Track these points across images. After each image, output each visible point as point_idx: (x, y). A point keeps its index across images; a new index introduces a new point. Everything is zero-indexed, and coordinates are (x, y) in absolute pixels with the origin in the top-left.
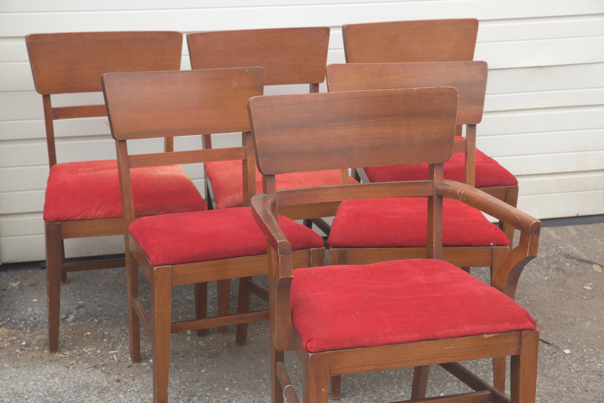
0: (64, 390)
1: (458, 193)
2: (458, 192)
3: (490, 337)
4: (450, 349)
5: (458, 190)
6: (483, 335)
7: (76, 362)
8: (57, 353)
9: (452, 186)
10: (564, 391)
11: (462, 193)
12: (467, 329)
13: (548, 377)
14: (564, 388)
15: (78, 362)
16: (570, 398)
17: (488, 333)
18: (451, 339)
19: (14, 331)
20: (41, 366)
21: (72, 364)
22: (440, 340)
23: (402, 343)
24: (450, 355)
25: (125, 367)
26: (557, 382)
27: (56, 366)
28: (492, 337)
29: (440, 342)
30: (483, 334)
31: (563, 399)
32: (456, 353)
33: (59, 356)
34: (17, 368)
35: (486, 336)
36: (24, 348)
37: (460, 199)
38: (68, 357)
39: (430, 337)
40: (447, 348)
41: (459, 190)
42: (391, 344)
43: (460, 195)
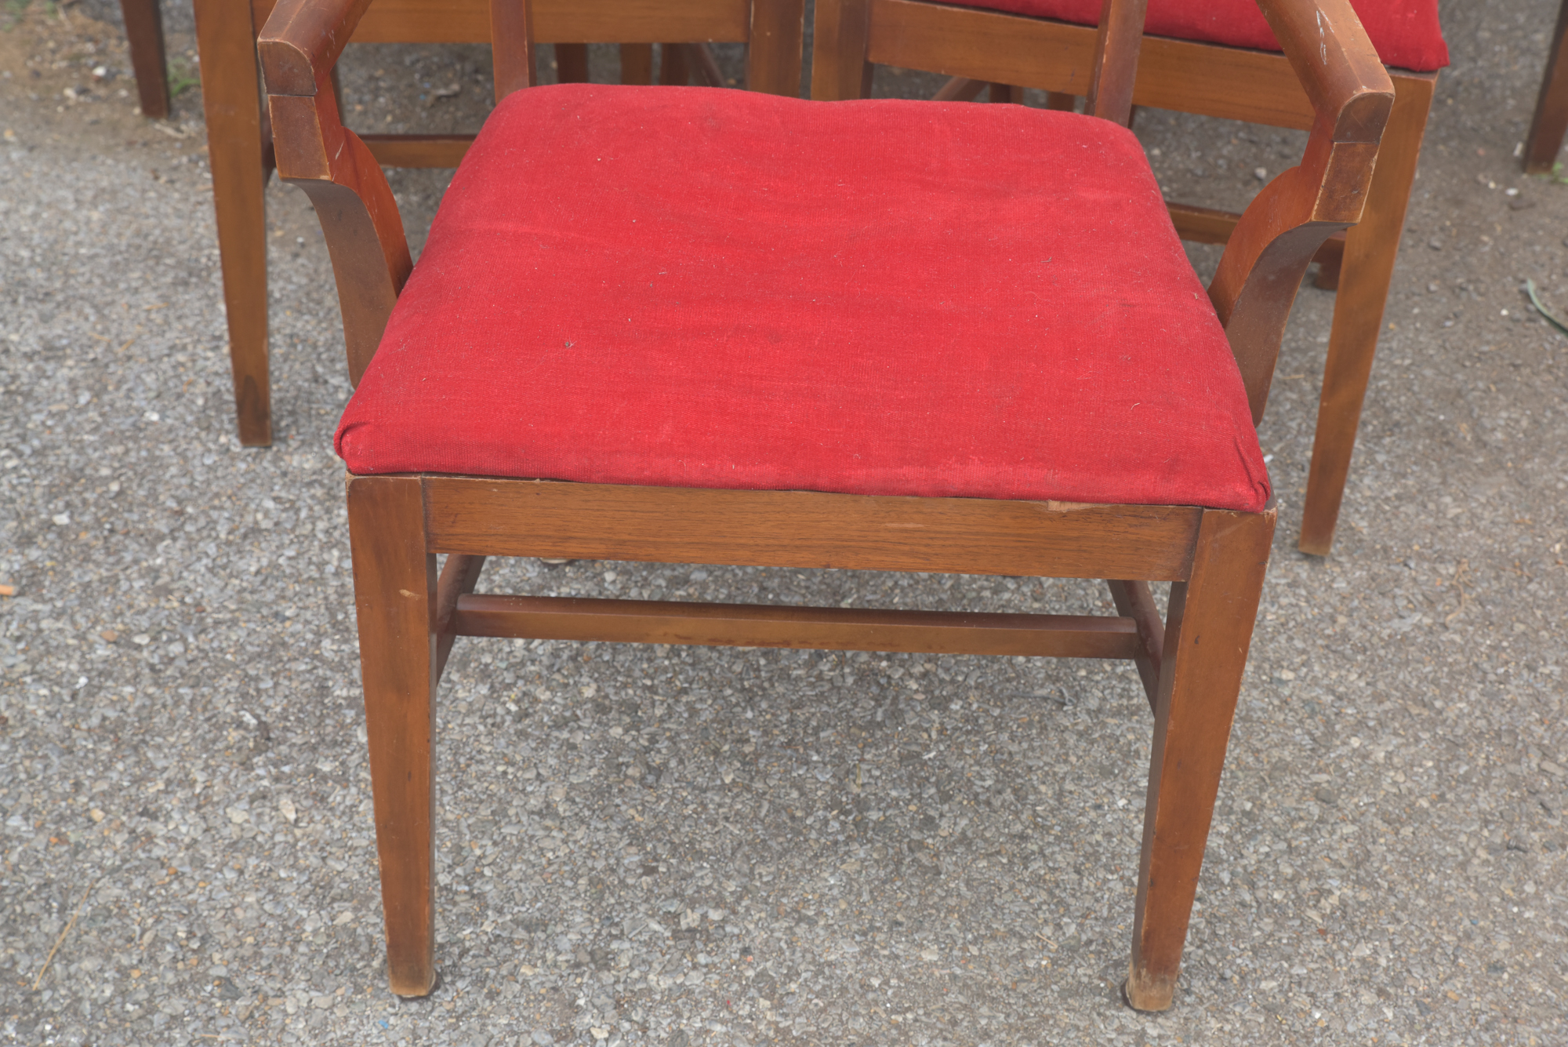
0: (93, 251)
3: (1069, 512)
4: (906, 530)
6: (1042, 503)
7: (190, 161)
8: (164, 121)
10: (1555, 555)
12: (977, 473)
13: (1527, 487)
14: (1558, 541)
15: (196, 163)
16: (1557, 588)
17: (1062, 499)
18: (908, 498)
19: (100, 25)
20: (94, 158)
21: (176, 168)
22: (865, 497)
23: (712, 487)
24: (907, 548)
25: (304, 206)
26: (1548, 516)
27: (134, 163)
28: (1078, 512)
29: (868, 503)
30: (1045, 498)
31: (1532, 587)
32: (927, 545)
33: (163, 133)
34: (31, 149)
35: (1054, 506)
36: (92, 86)
38: (182, 141)
39: (823, 481)
40: (895, 525)
42: (664, 483)
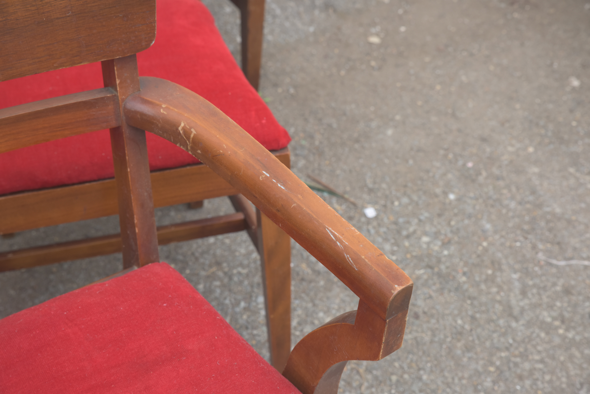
1: (181, 132)
2: (180, 128)
5: (180, 124)
9: (164, 109)
11: (192, 136)
37: (189, 148)
41: (182, 125)
43: (188, 138)
